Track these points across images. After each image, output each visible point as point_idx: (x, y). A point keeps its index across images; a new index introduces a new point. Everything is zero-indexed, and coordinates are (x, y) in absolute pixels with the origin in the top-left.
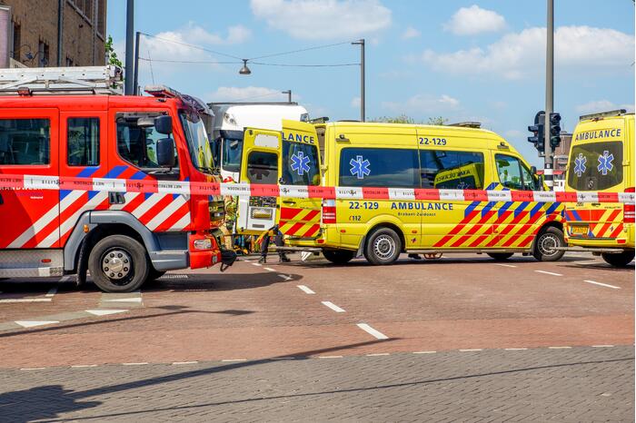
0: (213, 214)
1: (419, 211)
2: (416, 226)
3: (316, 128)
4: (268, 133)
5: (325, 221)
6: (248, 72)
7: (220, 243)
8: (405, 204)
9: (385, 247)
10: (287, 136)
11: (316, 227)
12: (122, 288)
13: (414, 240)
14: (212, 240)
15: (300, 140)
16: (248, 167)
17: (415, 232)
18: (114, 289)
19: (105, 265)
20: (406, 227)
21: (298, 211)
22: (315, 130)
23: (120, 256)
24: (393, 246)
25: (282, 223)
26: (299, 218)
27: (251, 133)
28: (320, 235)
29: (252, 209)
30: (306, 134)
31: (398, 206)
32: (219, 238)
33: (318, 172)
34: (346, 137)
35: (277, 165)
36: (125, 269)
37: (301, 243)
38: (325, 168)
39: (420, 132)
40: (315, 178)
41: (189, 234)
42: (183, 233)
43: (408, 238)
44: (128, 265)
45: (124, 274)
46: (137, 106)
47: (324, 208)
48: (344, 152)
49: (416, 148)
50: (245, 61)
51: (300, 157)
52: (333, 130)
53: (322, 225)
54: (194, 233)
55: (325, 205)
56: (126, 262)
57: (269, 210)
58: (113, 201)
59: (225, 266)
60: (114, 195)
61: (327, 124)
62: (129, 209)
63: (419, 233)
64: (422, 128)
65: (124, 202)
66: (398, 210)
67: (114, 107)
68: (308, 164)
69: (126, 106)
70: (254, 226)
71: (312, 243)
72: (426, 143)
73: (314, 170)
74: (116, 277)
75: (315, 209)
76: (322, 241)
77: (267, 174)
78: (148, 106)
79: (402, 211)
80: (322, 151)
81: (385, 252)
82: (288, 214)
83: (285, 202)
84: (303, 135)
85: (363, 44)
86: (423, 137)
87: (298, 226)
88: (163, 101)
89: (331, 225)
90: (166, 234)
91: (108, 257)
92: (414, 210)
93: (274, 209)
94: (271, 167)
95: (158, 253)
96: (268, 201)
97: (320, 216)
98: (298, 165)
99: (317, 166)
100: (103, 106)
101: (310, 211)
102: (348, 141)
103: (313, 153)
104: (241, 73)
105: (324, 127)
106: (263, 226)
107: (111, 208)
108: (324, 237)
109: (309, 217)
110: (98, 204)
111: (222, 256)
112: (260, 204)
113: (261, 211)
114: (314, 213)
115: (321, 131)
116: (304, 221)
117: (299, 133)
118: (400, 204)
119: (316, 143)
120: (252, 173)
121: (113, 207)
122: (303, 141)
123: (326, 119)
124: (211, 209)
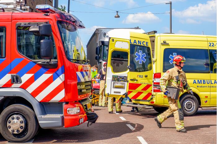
0: (81, 90)
1: (209, 85)
2: (207, 94)
3: (150, 37)
4: (123, 41)
5: (155, 91)
6: (119, 17)
7: (86, 108)
8: (201, 81)
9: (189, 105)
10: (132, 42)
11: (149, 94)
12: (19, 139)
13: (206, 102)
14: (80, 107)
15: (140, 44)
16: (112, 60)
17: (207, 97)
18: (15, 140)
19: (8, 124)
20: (202, 94)
21: (139, 85)
22: (149, 38)
23: (18, 119)
24: (194, 105)
25: (130, 92)
26: (139, 89)
27: (113, 40)
28: (152, 99)
29: (114, 83)
30: (143, 40)
31: (197, 82)
32: (86, 105)
33: (151, 63)
34: (167, 42)
35: (128, 58)
36: (21, 127)
37: (141, 102)
38: (155, 60)
39: (209, 39)
40: (149, 66)
41: (64, 104)
42: (60, 103)
43: (203, 100)
44: (23, 125)
45: (21, 130)
46: (30, 19)
47: (154, 83)
48: (166, 50)
49: (207, 48)
50: (117, 12)
51: (140, 54)
52: (159, 38)
53: (153, 93)
54: (67, 103)
55: (155, 82)
56: (21, 122)
57: (123, 84)
58: (14, 81)
59: (90, 123)
60: (15, 78)
61: (156, 35)
62: (24, 87)
63: (209, 97)
64: (211, 37)
65: (21, 82)
66: (197, 85)
67: (16, 19)
68: (145, 58)
69: (23, 19)
70: (115, 92)
71: (148, 103)
72: (213, 46)
73: (148, 62)
74: (16, 132)
75: (149, 84)
76: (153, 102)
77: (122, 64)
78: (38, 19)
79: (200, 85)
80: (153, 51)
81: (189, 109)
82: (133, 87)
83: (131, 80)
84: (142, 41)
85: (171, 4)
86: (211, 43)
87: (139, 93)
88: (47, 15)
89: (159, 93)
90: (49, 103)
91: (10, 119)
92: (206, 85)
93: (126, 83)
94: (125, 59)
95: (43, 116)
96: (123, 79)
97: (152, 88)
98: (139, 58)
99: (150, 59)
100: (8, 19)
101: (146, 85)
102: (168, 44)
103: (148, 52)
104: (115, 17)
105: (154, 37)
106: (120, 93)
107: (12, 86)
108: (154, 100)
109: (145, 89)
110: (4, 84)
111: (88, 117)
112: (118, 80)
113: (119, 84)
114: (148, 86)
115: (153, 39)
116: (142, 91)
117: (140, 40)
118: (198, 81)
119: (150, 45)
120: (114, 63)
121: (14, 85)
122: (142, 45)
123: (155, 32)
124: (79, 87)
